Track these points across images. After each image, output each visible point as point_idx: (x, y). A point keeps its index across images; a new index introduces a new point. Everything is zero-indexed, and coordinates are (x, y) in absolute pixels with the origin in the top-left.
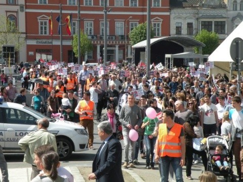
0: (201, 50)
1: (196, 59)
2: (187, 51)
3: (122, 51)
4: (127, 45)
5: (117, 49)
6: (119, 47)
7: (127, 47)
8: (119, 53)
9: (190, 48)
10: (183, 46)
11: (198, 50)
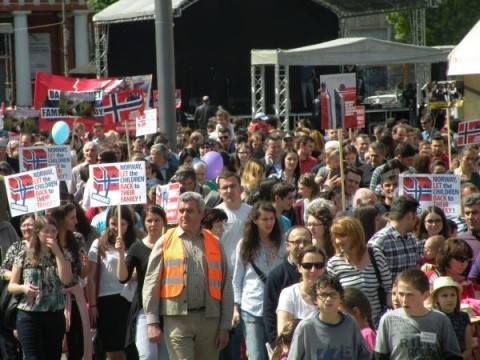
0: (421, 26)
1: (398, 69)
2: (354, 32)
3: (46, 38)
4: (69, 10)
5: (21, 27)
6: (31, 21)
7: (71, 22)
8: (33, 49)
9: (369, 20)
10: (335, 8)
11: (407, 27)
